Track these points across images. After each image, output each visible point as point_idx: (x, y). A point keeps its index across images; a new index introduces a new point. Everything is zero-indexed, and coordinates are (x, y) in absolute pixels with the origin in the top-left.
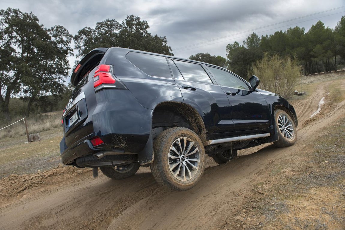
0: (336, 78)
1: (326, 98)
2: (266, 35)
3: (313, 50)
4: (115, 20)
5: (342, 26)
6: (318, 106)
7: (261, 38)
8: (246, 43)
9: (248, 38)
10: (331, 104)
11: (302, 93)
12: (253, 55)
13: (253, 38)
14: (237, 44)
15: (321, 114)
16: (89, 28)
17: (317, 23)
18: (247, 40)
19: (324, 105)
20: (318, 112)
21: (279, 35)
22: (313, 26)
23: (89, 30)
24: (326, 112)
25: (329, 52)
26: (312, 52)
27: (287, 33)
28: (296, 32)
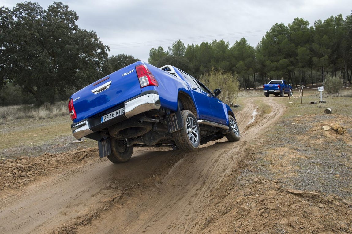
0: (257, 95)
1: (258, 111)
2: (193, 45)
3: (236, 65)
4: (38, 3)
5: (263, 46)
6: (253, 116)
7: (186, 47)
8: (170, 49)
9: (174, 44)
10: (262, 115)
11: (237, 105)
12: (179, 64)
13: (178, 46)
14: (162, 49)
15: (256, 122)
16: (7, 9)
17: (242, 39)
18: (173, 47)
19: (257, 116)
20: (253, 120)
21: (205, 45)
22: (237, 42)
23: (7, 11)
24: (259, 120)
25: (251, 69)
26: (235, 67)
27: (212, 44)
28: (222, 45)
